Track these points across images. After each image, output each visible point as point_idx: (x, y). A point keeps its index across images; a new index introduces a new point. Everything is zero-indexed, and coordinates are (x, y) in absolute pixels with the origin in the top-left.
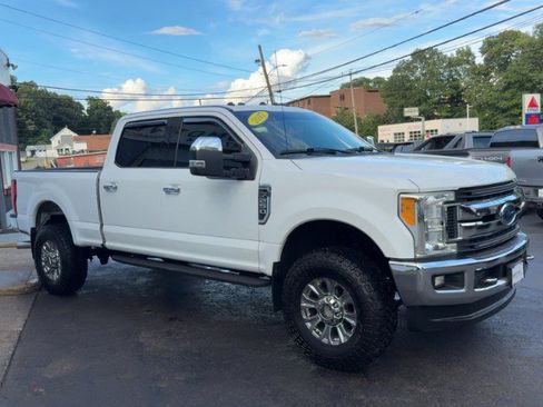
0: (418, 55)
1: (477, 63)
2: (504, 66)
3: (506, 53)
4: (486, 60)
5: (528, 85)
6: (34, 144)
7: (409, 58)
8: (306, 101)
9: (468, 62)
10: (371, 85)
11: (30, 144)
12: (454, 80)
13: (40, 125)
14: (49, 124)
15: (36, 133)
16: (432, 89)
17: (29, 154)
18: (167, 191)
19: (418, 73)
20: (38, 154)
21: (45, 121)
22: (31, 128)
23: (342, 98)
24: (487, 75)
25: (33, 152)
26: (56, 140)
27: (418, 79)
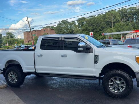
0: (63, 21)
1: (76, 24)
2: (82, 25)
3: (83, 22)
4: (78, 24)
5: (88, 30)
7: (61, 22)
8: (35, 31)
9: (74, 24)
10: (51, 28)
12: (71, 28)
16: (66, 30)
18: (62, 56)
19: (63, 26)
23: (45, 31)
24: (78, 27)
27: (63, 27)
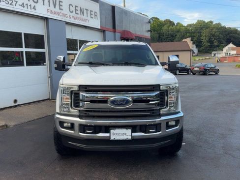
6: (216, 51)
11: (214, 51)
13: (220, 42)
14: (224, 41)
15: (218, 46)
17: (213, 55)
20: (216, 55)
21: (223, 40)
22: (216, 44)
25: (215, 54)
26: (225, 49)
